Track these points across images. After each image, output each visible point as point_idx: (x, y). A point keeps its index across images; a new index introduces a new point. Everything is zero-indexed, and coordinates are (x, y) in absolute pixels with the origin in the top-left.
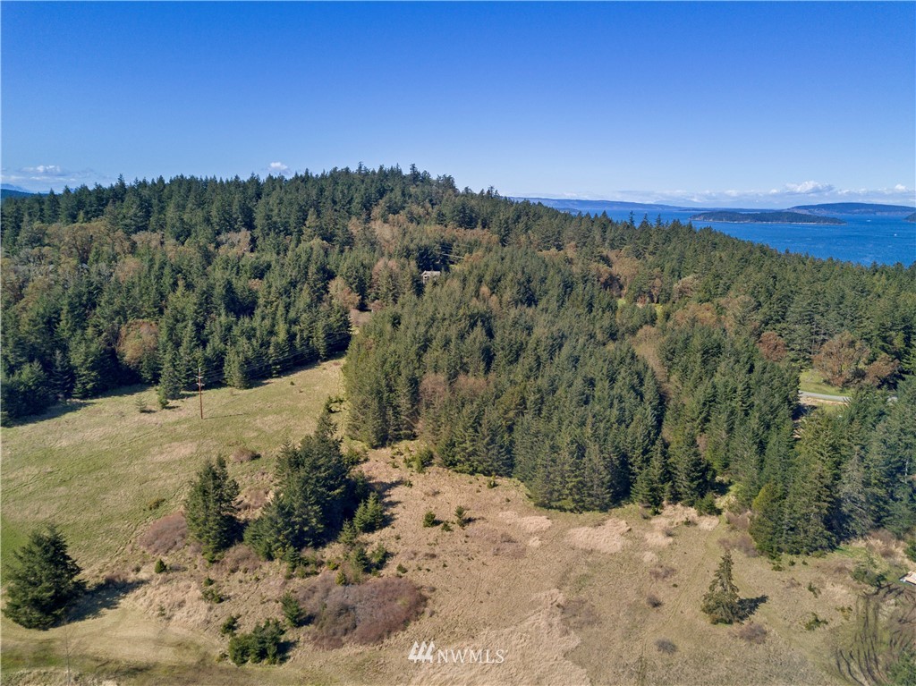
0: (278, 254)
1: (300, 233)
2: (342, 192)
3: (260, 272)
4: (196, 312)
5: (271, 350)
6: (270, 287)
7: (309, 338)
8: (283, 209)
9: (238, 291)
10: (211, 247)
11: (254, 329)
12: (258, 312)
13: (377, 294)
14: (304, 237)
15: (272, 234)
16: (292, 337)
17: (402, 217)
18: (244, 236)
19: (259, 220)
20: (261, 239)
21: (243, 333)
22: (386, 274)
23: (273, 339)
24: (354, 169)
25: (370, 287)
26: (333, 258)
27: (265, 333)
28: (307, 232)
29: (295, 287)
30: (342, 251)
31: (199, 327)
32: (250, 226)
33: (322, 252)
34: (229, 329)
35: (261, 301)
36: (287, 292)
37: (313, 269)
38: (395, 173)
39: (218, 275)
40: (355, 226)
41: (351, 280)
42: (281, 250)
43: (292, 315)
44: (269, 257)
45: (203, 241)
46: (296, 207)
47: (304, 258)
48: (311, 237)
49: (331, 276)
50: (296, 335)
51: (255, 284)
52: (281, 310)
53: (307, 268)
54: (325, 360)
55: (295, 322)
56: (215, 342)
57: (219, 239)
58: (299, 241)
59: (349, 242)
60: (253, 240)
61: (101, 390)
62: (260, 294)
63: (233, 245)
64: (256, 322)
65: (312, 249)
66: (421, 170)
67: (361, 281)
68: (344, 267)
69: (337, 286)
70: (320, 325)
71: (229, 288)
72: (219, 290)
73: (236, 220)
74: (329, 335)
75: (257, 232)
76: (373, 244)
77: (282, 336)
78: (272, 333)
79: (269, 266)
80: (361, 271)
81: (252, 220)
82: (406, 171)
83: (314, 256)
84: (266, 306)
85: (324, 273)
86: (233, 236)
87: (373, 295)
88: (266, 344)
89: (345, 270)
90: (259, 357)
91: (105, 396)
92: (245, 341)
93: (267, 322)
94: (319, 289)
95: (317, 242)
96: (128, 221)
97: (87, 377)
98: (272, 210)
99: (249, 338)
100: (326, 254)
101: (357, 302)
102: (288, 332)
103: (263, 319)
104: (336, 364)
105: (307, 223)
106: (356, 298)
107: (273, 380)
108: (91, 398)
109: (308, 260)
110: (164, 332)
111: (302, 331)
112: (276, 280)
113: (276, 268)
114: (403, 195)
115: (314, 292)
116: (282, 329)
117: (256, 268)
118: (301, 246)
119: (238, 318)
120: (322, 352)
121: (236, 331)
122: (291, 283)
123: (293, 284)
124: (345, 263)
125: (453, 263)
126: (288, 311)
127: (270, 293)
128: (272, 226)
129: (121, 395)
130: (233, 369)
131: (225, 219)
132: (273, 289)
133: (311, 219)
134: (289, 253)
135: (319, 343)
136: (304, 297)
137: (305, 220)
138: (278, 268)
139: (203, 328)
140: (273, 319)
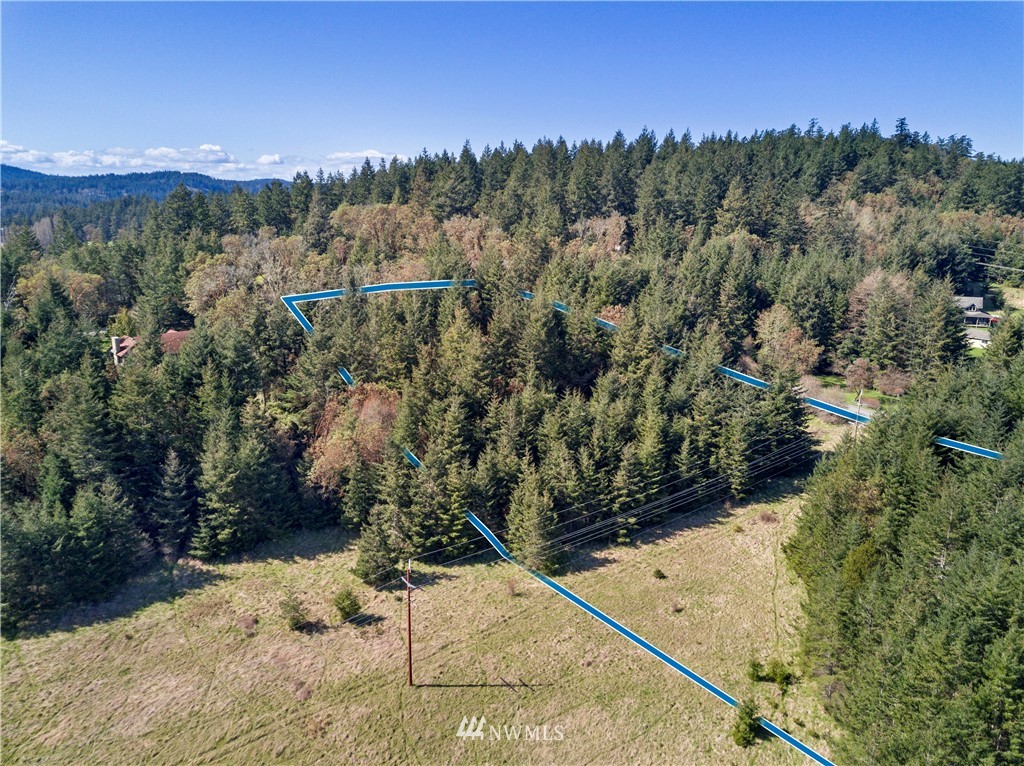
0: (666, 256)
1: (712, 220)
3: (626, 292)
4: (476, 375)
6: (639, 324)
7: (711, 447)
9: (573, 330)
10: (554, 242)
11: (589, 422)
12: (604, 382)
13: (858, 342)
14: (717, 227)
15: (662, 223)
16: (670, 443)
17: (890, 197)
19: (643, 198)
20: (642, 231)
21: (563, 433)
22: (882, 302)
23: (628, 451)
25: (843, 327)
26: (769, 268)
27: (612, 433)
28: (724, 217)
29: (692, 326)
30: (786, 254)
31: (475, 409)
32: (627, 208)
33: (748, 254)
34: (537, 418)
35: (618, 354)
36: (673, 337)
37: (729, 286)
38: (870, 135)
41: (804, 312)
42: (673, 250)
43: (678, 391)
44: (650, 261)
45: (541, 232)
46: (708, 176)
47: (714, 266)
48: (732, 228)
49: (763, 302)
50: (681, 439)
51: (616, 319)
52: (654, 380)
53: (717, 284)
54: (743, 503)
55: (683, 408)
56: (499, 450)
57: (570, 230)
58: (708, 235)
59: (799, 237)
60: (629, 232)
62: (617, 340)
63: (591, 241)
64: (597, 406)
65: (730, 248)
67: (825, 314)
68: (791, 284)
69: (774, 324)
70: (738, 420)
71: (556, 325)
72: (534, 331)
73: (605, 198)
74: (757, 447)
75: (637, 219)
76: (847, 243)
77: (648, 446)
78: (628, 434)
79: (645, 280)
80: (827, 294)
81: (633, 198)
83: (734, 263)
84: (625, 366)
85: (750, 296)
86: (597, 225)
87: (848, 343)
88: (609, 462)
89: (792, 293)
90: (590, 493)
92: (565, 452)
93: (621, 406)
94: (737, 328)
95: (740, 236)
97: (221, 514)
100: (756, 258)
101: (814, 359)
102: (664, 433)
103: (614, 397)
105: (725, 203)
106: (812, 350)
109: (722, 270)
110: (402, 416)
111: (695, 430)
112: (655, 311)
113: (658, 287)
115: (728, 334)
116: (650, 423)
117: (620, 283)
118: (710, 243)
119: (560, 392)
120: (735, 483)
121: (550, 424)
122: (682, 318)
123: (689, 321)
124: (794, 277)
126: (669, 380)
127: (636, 339)
130: (526, 522)
131: (589, 197)
132: (646, 329)
133: (734, 194)
134: (688, 256)
135: (732, 461)
136: (708, 351)
137: (722, 197)
138: (661, 285)
139: (483, 414)
140: (636, 396)
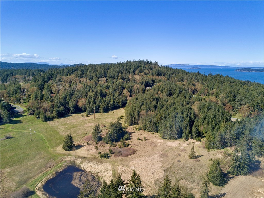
0: (112, 83)
1: (117, 78)
2: (128, 67)
3: (108, 88)
4: (94, 96)
5: (110, 105)
6: (110, 91)
7: (118, 103)
8: (114, 73)
9: (103, 92)
10: (97, 82)
11: (106, 100)
12: (107, 97)
13: (134, 93)
14: (118, 79)
15: (111, 79)
16: (114, 102)
17: (143, 73)
18: (104, 79)
19: (108, 75)
20: (108, 80)
21: (103, 101)
22: (136, 88)
23: (110, 103)
24: (132, 61)
25: (133, 91)
26: (124, 84)
27: (108, 101)
28: (119, 78)
29: (115, 91)
30: (127, 83)
31: (94, 100)
32: (106, 76)
33: (122, 83)
34: (101, 100)
35: (108, 94)
36: (113, 92)
37: (120, 87)
38: (143, 62)
39: (99, 88)
40: (130, 76)
41: (128, 89)
42: (113, 82)
43: (114, 97)
44: (110, 84)
45: (95, 80)
46: (117, 72)
47: (118, 84)
48: (120, 79)
49: (124, 88)
50: (115, 102)
51: (107, 90)
52: (112, 96)
53: (118, 87)
54: (121, 108)
55: (115, 99)
56: (98, 103)
57: (99, 80)
58: (117, 80)
59: (129, 80)
60: (107, 80)
61: (74, 113)
62: (108, 93)
63: (102, 81)
64: (107, 99)
65: (120, 82)
66: (149, 61)
67: (131, 90)
68: (127, 86)
69: (125, 91)
70: (120, 100)
71: (101, 91)
72: (99, 92)
73: (103, 75)
74: (122, 102)
75: (107, 78)
76: (134, 81)
77: (112, 102)
78: (110, 101)
79: (110, 86)
80: (131, 87)
81: (106, 75)
82: (146, 61)
83: (120, 84)
84: (109, 95)
85: (122, 88)
86: (102, 79)
87: (133, 93)
88: (108, 104)
89: (127, 87)
90: (107, 106)
91: (75, 114)
92: (104, 103)
93: (109, 99)
94: (121, 92)
95: (121, 80)
96: (79, 76)
97: (72, 110)
98: (111, 73)
99: (105, 102)
100: (123, 83)
101: (129, 95)
102: (113, 101)
103: (108, 98)
104: (124, 109)
105: (119, 76)
106: (129, 94)
107: (110, 112)
108: (73, 114)
109: (119, 85)
110: (87, 100)
111: (116, 101)
112: (111, 90)
113: (111, 87)
114: (144, 67)
115: (120, 92)
116: (112, 100)
117: (107, 87)
118: (117, 81)
119: (103, 98)
120: (120, 106)
121: (102, 101)
122: (114, 90)
123: (115, 90)
124: (127, 85)
125: (155, 85)
126: (113, 97)
127: (110, 92)
128: (111, 77)
129: (78, 114)
130: (101, 109)
131: (100, 75)
132: (111, 91)
133: (120, 75)
134: (115, 83)
135: (120, 104)
136: (117, 93)
137: (119, 75)
138: (112, 87)
139: (95, 100)
140: (110, 98)
